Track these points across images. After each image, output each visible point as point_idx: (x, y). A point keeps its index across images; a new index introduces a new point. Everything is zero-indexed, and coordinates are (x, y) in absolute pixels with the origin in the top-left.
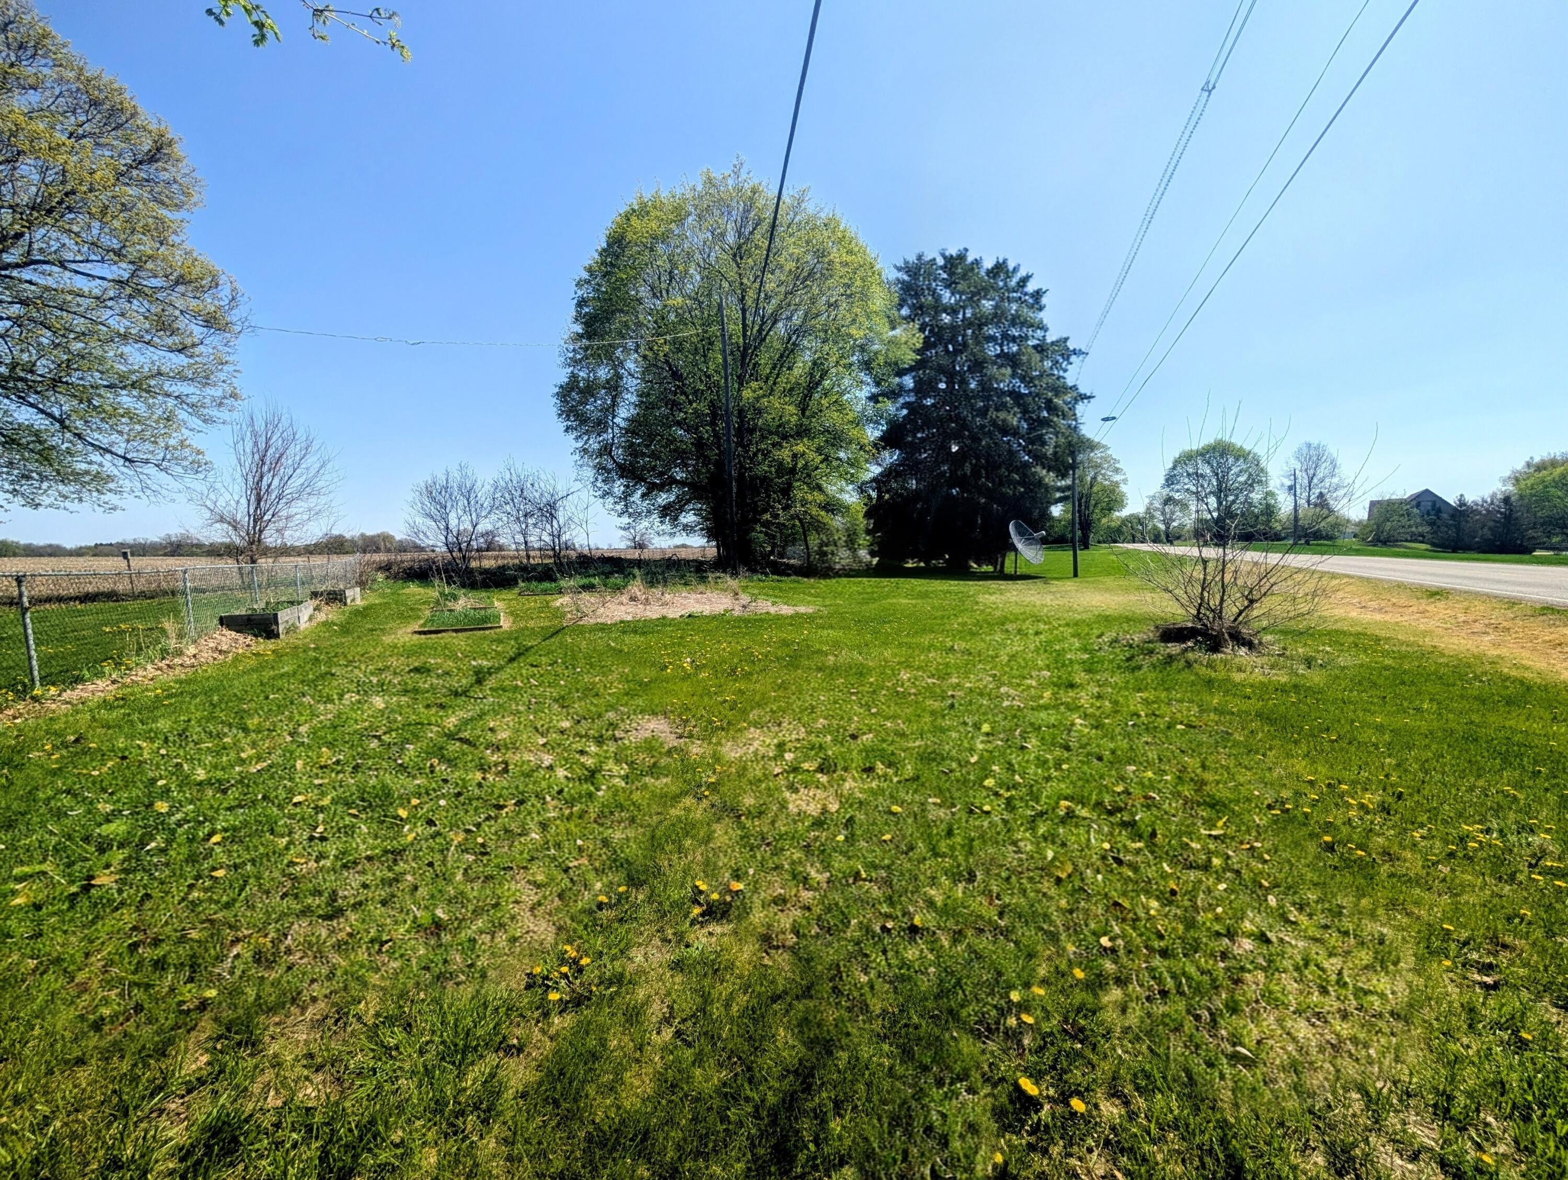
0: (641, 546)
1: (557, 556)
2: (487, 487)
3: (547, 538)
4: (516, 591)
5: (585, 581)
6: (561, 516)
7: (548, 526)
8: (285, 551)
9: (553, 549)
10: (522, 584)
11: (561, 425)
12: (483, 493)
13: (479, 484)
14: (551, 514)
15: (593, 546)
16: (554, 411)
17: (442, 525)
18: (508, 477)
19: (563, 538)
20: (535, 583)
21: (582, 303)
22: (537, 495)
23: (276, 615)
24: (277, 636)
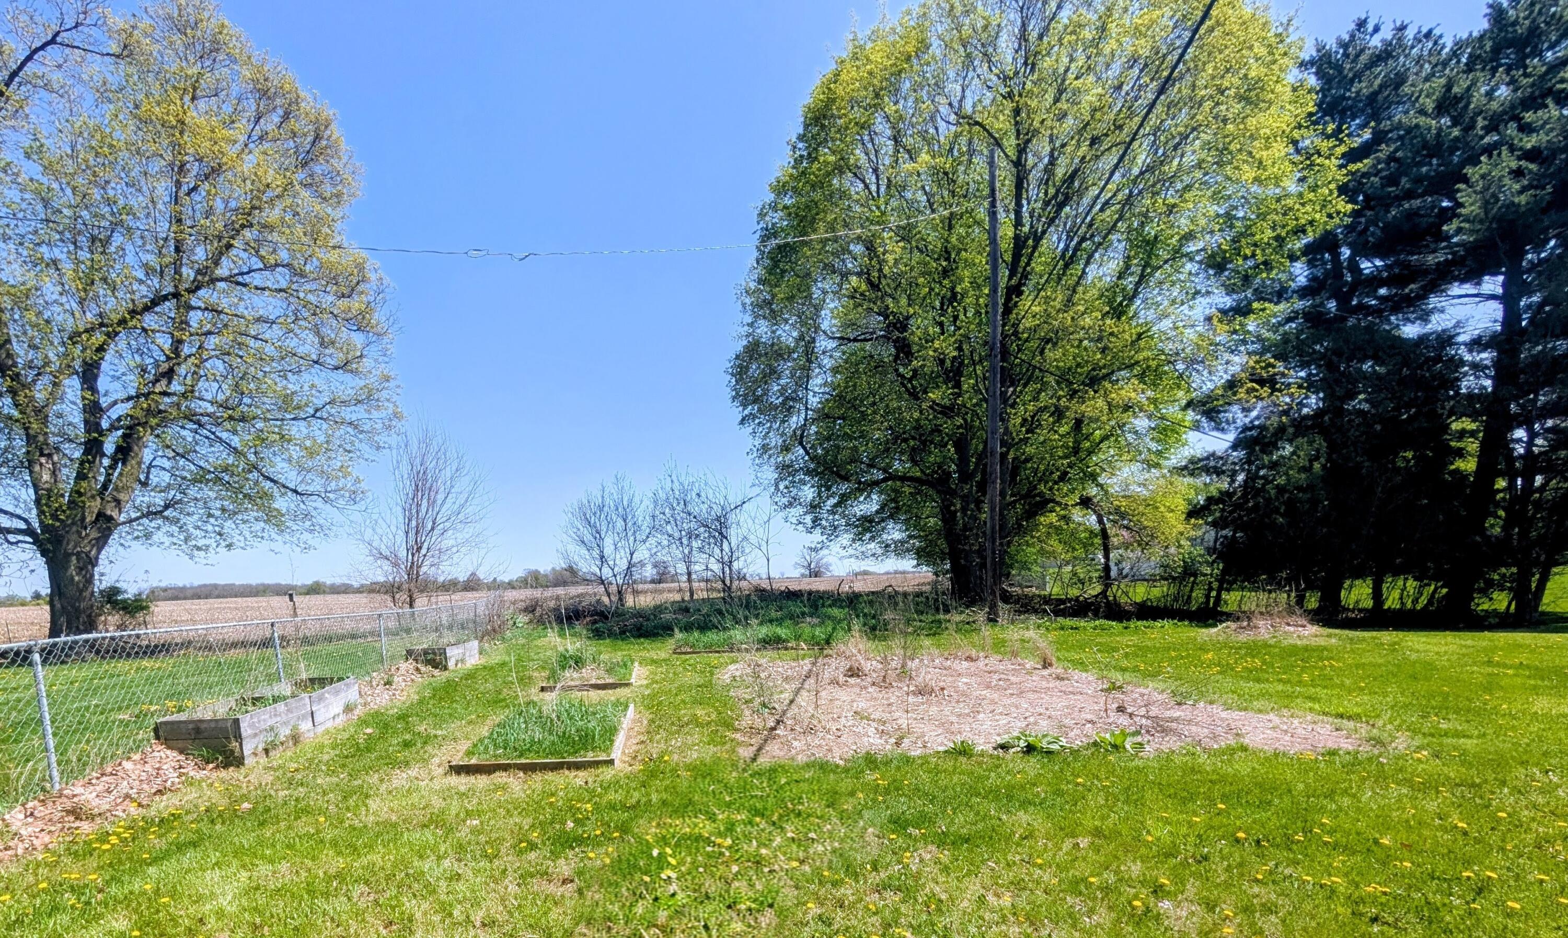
0: (816, 574)
1: (727, 589)
2: (646, 502)
3: (716, 567)
4: (671, 643)
5: (764, 631)
6: (734, 535)
7: (717, 551)
8: (450, 586)
9: (723, 582)
10: (678, 635)
11: (737, 413)
12: (643, 511)
13: (637, 500)
14: (721, 533)
15: (774, 574)
16: (728, 393)
17: (596, 553)
18: (668, 485)
19: (735, 565)
20: (696, 634)
21: (769, 234)
22: (704, 507)
23: (236, 722)
24: (238, 761)
